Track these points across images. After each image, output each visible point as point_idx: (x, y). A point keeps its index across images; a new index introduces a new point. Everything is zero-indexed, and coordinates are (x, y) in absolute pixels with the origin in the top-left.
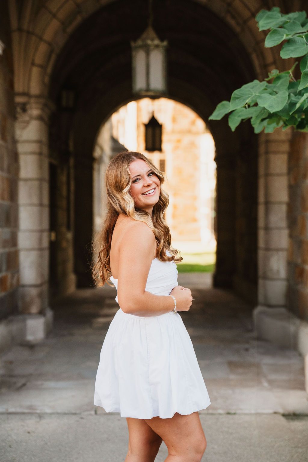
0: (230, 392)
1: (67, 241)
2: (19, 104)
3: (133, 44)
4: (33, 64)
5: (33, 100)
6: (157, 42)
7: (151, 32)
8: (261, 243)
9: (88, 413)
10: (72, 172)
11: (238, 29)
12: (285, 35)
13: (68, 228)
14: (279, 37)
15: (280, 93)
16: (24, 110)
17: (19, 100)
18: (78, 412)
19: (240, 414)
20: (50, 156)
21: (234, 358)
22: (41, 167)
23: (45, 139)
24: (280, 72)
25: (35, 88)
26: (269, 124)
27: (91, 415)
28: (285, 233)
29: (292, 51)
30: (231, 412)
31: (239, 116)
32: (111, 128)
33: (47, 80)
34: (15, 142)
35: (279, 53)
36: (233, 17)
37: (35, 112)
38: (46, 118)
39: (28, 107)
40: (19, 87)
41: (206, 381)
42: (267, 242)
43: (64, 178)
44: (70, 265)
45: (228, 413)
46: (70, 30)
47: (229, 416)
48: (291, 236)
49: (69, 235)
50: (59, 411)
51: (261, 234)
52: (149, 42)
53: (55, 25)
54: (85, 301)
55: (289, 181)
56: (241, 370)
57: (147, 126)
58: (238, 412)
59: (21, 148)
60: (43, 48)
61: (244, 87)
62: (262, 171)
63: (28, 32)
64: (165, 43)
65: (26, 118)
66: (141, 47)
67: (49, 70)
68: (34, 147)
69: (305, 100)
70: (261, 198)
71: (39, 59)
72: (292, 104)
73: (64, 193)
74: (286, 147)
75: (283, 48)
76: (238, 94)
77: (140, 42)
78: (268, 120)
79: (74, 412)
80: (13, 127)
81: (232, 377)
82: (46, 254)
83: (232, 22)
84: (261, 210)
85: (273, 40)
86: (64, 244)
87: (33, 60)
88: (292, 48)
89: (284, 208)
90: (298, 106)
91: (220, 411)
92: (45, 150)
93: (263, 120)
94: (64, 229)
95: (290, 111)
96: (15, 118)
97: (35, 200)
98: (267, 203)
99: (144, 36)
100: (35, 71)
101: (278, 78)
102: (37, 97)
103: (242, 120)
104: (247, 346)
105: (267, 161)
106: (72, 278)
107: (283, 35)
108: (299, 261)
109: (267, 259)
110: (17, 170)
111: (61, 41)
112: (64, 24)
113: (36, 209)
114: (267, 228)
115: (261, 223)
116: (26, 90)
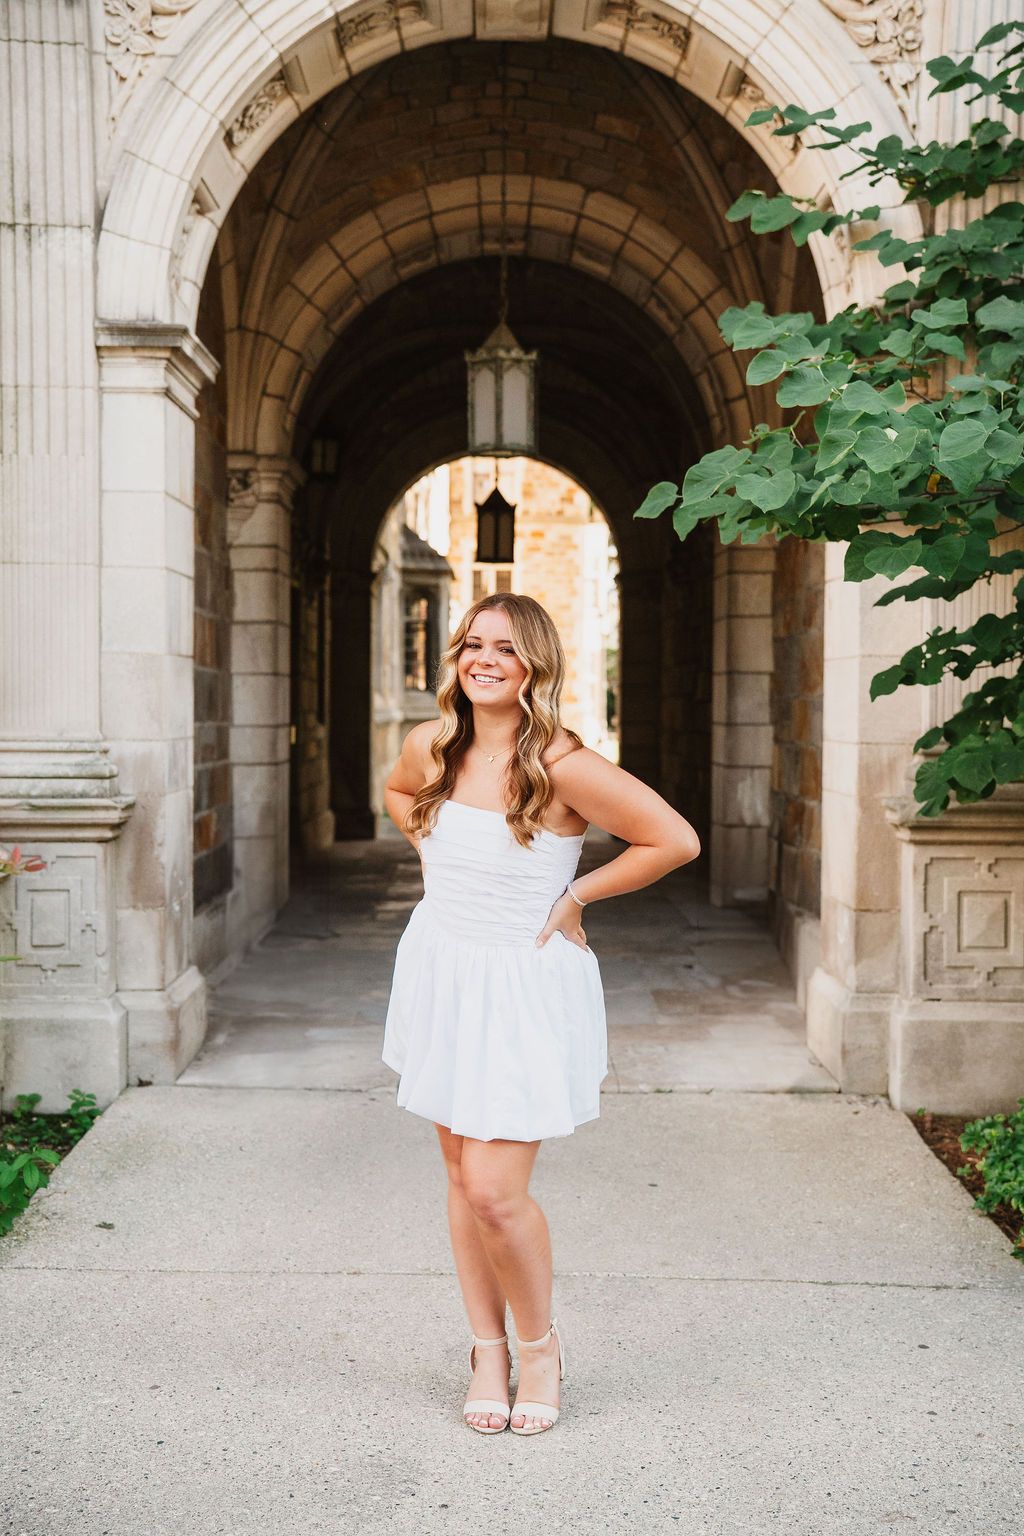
0: (660, 1049)
1: (319, 743)
2: (234, 471)
3: (468, 358)
4: (264, 393)
5: (262, 465)
6: (516, 353)
7: (504, 334)
8: (719, 755)
9: (386, 1089)
10: (327, 600)
11: (672, 328)
12: (785, 364)
13: (321, 719)
14: (774, 367)
15: (779, 475)
16: (246, 485)
17: (236, 463)
18: (363, 1087)
19: (681, 1092)
20: (294, 576)
21: (666, 984)
22: (275, 596)
23: (284, 542)
24: (771, 430)
25: (267, 440)
26: (751, 527)
27: (389, 1093)
28: (767, 733)
29: (799, 394)
30: (663, 1088)
31: (695, 513)
32: (404, 513)
33: (289, 424)
34: (226, 547)
35: (775, 398)
36: (661, 305)
37: (266, 487)
38: (287, 500)
39: (253, 476)
40: (236, 438)
41: (609, 1027)
42: (731, 752)
43: (312, 616)
44: (323, 793)
45: (659, 1091)
46: (336, 326)
47: (660, 1095)
48: (777, 740)
49: (322, 732)
50: (327, 1086)
51: (719, 733)
52: (502, 353)
53: (309, 316)
54: (354, 867)
55: (775, 630)
56: (679, 1008)
57: (481, 510)
58: (676, 1088)
59: (237, 560)
60: (285, 361)
61: (706, 459)
62: (720, 608)
63: (257, 333)
64: (533, 356)
65: (250, 500)
66: (484, 362)
67: (294, 405)
68: (262, 558)
69: (827, 490)
70: (720, 663)
71: (276, 384)
72: (803, 497)
73: (314, 647)
74: (768, 562)
75: (782, 387)
76: (697, 473)
77: (482, 354)
78: (749, 520)
79: (355, 1087)
80: (222, 516)
81: (663, 1020)
82: (285, 771)
83: (661, 315)
84: (719, 685)
85: (764, 372)
86: (313, 751)
87: (265, 386)
88: (797, 388)
89: (765, 683)
90: (813, 500)
91: (643, 1087)
92: (285, 564)
93: (741, 521)
94: (312, 719)
95: (799, 510)
96: (227, 500)
97: (264, 665)
98: (731, 673)
99: (491, 341)
100: (268, 405)
101: (769, 440)
102: (271, 457)
103: (700, 520)
104: (689, 959)
105: (732, 589)
106: (328, 818)
107: (782, 364)
108: (795, 791)
109: (730, 786)
110: (230, 603)
111: (320, 347)
112: (328, 315)
113: (264, 682)
114: (730, 724)
115: (719, 712)
116: (250, 447)
